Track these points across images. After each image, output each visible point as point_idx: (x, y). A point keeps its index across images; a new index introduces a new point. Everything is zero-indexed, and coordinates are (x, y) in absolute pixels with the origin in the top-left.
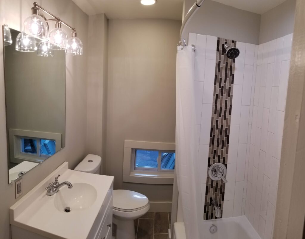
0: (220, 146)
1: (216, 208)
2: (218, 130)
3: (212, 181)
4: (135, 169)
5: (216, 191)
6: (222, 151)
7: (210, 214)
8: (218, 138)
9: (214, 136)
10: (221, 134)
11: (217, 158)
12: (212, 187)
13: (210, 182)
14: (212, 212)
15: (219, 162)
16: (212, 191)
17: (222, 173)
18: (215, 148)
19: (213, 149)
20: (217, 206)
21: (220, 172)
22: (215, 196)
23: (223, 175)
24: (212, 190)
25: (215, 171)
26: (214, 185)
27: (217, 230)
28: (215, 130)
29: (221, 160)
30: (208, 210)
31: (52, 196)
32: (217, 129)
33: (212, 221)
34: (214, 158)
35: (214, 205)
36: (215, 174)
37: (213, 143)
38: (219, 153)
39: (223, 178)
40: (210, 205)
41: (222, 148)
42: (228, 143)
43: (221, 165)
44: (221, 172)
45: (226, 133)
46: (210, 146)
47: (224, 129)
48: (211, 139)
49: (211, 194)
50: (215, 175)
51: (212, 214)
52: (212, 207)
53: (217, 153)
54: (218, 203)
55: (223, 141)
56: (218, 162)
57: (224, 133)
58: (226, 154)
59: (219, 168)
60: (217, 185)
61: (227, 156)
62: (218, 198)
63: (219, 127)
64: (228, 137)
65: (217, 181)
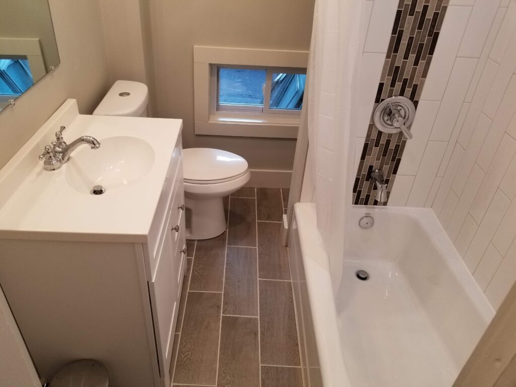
0: (412, 57)
1: (379, 185)
2: (413, 17)
3: (380, 133)
4: (218, 108)
5: (384, 155)
6: (414, 70)
7: (363, 196)
8: (411, 39)
9: (401, 33)
10: (420, 27)
11: (399, 85)
12: (377, 145)
13: (374, 136)
14: (369, 191)
15: (402, 94)
16: (375, 153)
17: (404, 118)
18: (399, 63)
19: (393, 62)
20: (382, 182)
21: (400, 116)
22: (381, 163)
23: (404, 124)
24: (375, 151)
25: (390, 114)
26: (383, 141)
27: (372, 224)
28: (408, 16)
29: (408, 91)
30: (361, 187)
31: (59, 170)
32: (413, 15)
33: (366, 207)
34: (393, 85)
35: (376, 180)
36: (387, 120)
37: (396, 51)
38: (406, 75)
39: (404, 128)
40: (367, 180)
41: (416, 63)
42: (432, 52)
43: (405, 101)
44: (403, 116)
45: (433, 26)
46: (388, 56)
47: (429, 16)
48: (392, 39)
49: (373, 159)
50: (389, 122)
51: (368, 196)
52: (370, 184)
53: (402, 74)
54: (385, 178)
55: (421, 46)
56: (400, 95)
57: (427, 26)
58: (422, 77)
59: (399, 108)
60: (388, 142)
61: (423, 83)
62: (386, 168)
63: (419, 9)
64: (437, 35)
65: (390, 135)
